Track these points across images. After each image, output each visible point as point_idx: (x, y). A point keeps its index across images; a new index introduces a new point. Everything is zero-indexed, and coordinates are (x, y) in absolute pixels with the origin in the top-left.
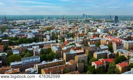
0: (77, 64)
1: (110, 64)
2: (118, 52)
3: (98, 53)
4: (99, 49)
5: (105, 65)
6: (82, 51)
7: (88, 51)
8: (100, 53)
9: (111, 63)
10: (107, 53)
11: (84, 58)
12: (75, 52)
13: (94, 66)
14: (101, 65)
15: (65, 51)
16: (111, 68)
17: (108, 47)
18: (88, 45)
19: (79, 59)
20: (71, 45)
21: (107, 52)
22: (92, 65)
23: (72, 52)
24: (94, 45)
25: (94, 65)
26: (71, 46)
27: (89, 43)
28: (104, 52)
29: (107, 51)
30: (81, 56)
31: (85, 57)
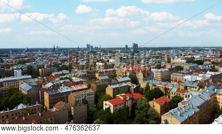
0: (72, 108)
1: (138, 102)
2: (148, 84)
3: (114, 86)
4: (116, 82)
5: (129, 104)
6: (85, 86)
7: (95, 86)
8: (118, 86)
9: (140, 100)
10: (130, 87)
11: (87, 97)
12: (69, 90)
13: (109, 108)
14: (122, 106)
15: (48, 90)
16: (141, 109)
17: (129, 79)
18: (95, 78)
19: (77, 99)
20: (62, 79)
21: (131, 85)
22: (105, 107)
23: (64, 89)
24: (106, 77)
25: (108, 106)
26: (62, 81)
27: (97, 75)
28: (124, 84)
29: (129, 84)
30: (82, 93)
31: (89, 95)
